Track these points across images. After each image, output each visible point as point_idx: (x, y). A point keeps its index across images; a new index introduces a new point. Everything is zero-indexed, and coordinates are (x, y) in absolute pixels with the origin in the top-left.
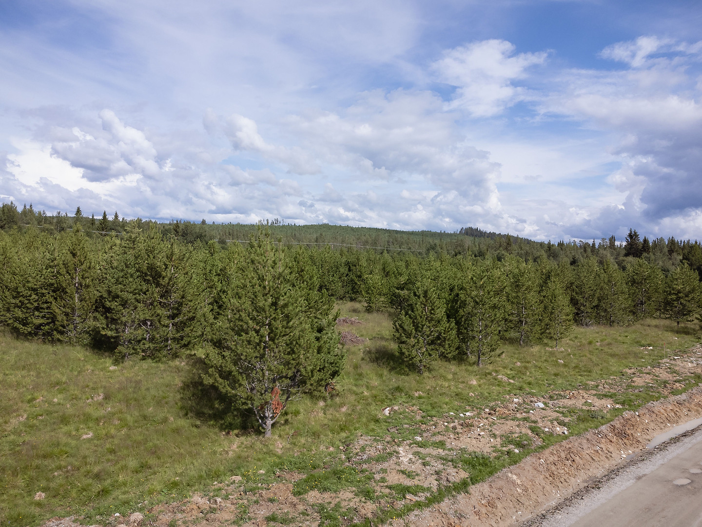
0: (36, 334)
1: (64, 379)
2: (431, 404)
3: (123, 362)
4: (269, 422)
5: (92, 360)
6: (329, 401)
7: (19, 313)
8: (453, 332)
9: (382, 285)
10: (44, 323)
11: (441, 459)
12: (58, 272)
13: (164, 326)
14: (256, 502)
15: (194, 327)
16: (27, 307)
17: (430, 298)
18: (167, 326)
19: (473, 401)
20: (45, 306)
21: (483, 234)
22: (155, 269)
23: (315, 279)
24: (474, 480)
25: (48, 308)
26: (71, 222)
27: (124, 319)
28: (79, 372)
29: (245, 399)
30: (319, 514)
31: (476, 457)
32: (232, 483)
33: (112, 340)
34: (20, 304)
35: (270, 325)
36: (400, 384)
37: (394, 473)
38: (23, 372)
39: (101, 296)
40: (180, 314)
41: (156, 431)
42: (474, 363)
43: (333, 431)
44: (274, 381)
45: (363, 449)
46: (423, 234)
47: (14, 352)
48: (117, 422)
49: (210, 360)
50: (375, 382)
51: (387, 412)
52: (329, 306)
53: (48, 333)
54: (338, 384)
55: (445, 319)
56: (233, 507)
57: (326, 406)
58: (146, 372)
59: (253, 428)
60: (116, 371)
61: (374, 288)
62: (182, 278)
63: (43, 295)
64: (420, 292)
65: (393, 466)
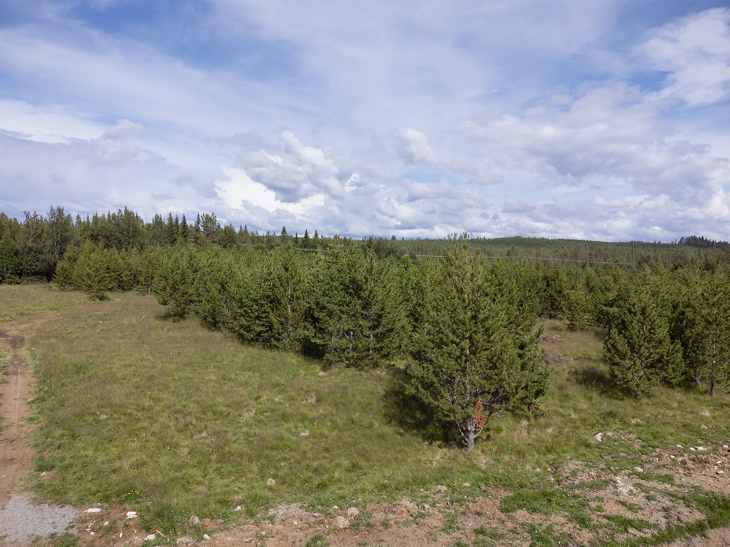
0: (257, 340)
1: (282, 381)
2: (652, 433)
3: (330, 369)
4: (472, 436)
5: (304, 365)
6: (533, 421)
7: (243, 321)
8: (679, 354)
9: (587, 301)
10: (263, 331)
11: (668, 494)
12: (274, 285)
13: (365, 336)
14: (464, 513)
15: (393, 338)
16: (249, 316)
17: (649, 315)
18: (369, 337)
19: (705, 435)
20: (264, 315)
21: (711, 244)
22: (356, 282)
23: (515, 292)
24: (713, 524)
25: (266, 317)
26: (279, 241)
27: (330, 329)
28: (294, 376)
29: (447, 411)
30: (529, 534)
31: (715, 498)
32: (438, 492)
33: (321, 348)
34: (244, 313)
35: (470, 338)
36: (613, 409)
37: (612, 503)
38: (250, 373)
39: (310, 308)
40: (379, 325)
41: (364, 435)
42: (706, 392)
43: (538, 452)
44: (476, 395)
45: (574, 473)
46: (632, 244)
47: (241, 356)
48: (329, 424)
49: (412, 371)
50: (584, 405)
51: (599, 437)
52: (531, 322)
53: (267, 339)
54: (542, 404)
55: (668, 340)
56: (441, 516)
57: (530, 425)
58: (351, 379)
59: (455, 440)
60: (325, 377)
61: (577, 304)
62: (381, 291)
63: (262, 305)
64: (637, 309)
65: (611, 496)
